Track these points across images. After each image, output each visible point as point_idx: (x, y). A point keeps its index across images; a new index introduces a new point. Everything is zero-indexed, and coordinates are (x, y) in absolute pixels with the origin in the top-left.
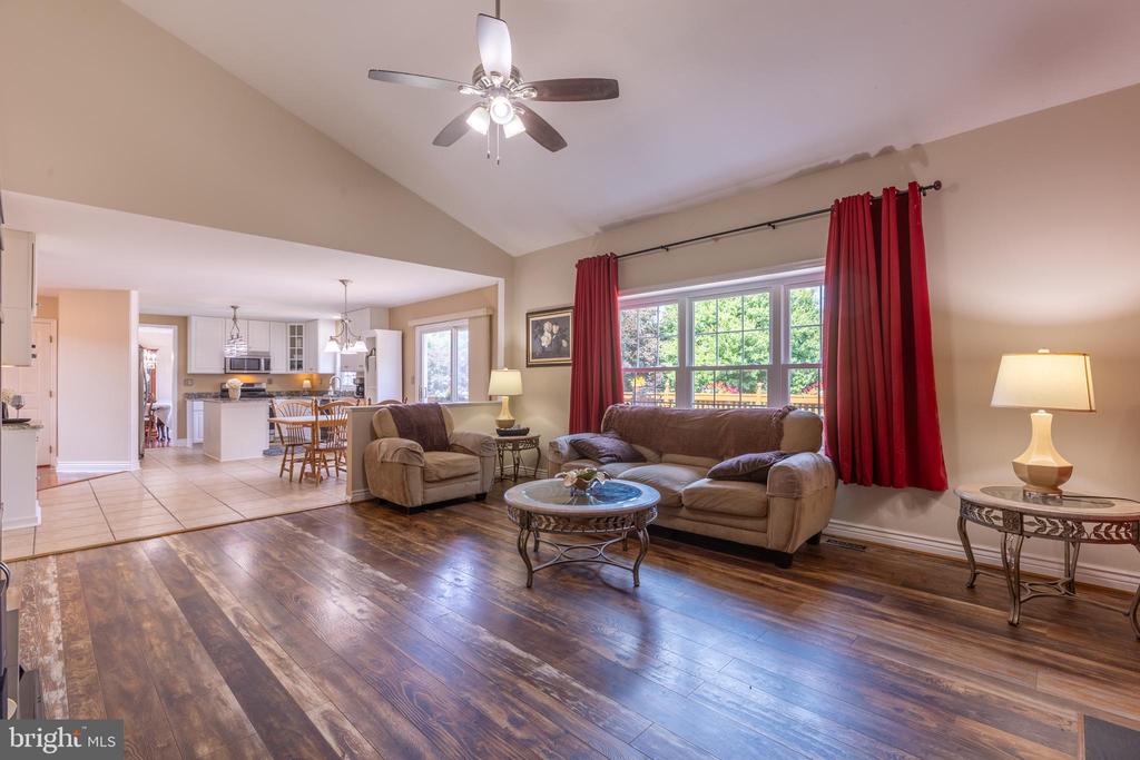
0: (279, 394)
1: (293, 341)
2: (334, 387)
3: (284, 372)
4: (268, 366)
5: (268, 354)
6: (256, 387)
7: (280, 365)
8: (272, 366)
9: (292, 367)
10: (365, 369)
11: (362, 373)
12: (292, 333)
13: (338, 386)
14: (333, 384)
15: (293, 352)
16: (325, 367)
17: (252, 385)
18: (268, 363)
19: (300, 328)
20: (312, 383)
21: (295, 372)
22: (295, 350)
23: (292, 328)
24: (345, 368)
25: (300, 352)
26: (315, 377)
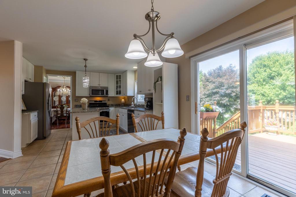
0: (112, 106)
1: (117, 82)
2: (134, 103)
3: (113, 95)
4: (107, 93)
5: (107, 88)
6: (103, 102)
7: (112, 93)
8: (109, 93)
9: (117, 94)
10: (153, 91)
11: (152, 94)
12: (117, 79)
13: (136, 102)
14: (134, 101)
15: (117, 87)
16: (130, 93)
17: (101, 101)
18: (107, 92)
19: (120, 76)
20: (125, 100)
21: (118, 96)
22: (118, 87)
23: (117, 76)
24: (139, 92)
25: (120, 87)
26: (126, 98)
